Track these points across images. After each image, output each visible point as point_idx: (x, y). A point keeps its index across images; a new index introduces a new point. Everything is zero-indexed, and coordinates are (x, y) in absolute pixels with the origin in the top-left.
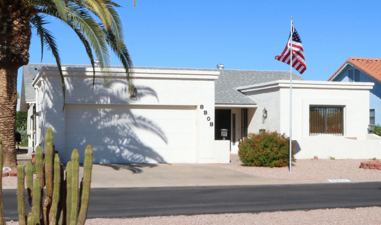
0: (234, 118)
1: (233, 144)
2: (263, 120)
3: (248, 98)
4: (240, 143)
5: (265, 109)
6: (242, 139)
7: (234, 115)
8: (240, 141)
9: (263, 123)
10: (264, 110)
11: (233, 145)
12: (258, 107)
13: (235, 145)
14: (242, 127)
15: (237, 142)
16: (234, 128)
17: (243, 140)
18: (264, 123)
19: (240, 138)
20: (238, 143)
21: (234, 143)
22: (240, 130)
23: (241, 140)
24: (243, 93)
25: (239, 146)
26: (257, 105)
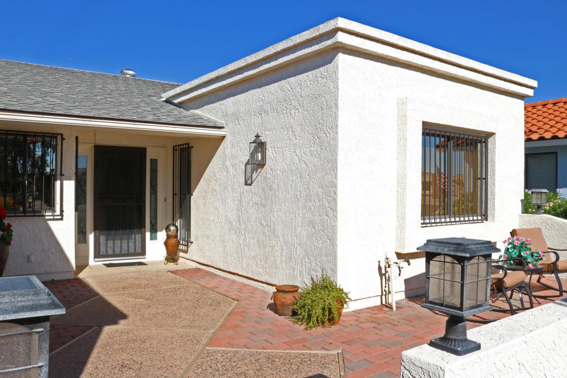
0: (154, 171)
1: (151, 235)
2: (249, 174)
3: (194, 115)
4: (168, 237)
5: (257, 136)
6: (174, 225)
7: (154, 162)
8: (170, 230)
9: (246, 184)
10: (254, 142)
11: (151, 239)
12: (227, 136)
13: (156, 239)
14: (174, 194)
15: (161, 231)
16: (153, 196)
17: (177, 227)
18: (250, 185)
19: (170, 222)
20: (166, 237)
21: (153, 234)
22: (170, 200)
23: (172, 228)
24: (179, 105)
25: (166, 243)
26: (223, 130)
